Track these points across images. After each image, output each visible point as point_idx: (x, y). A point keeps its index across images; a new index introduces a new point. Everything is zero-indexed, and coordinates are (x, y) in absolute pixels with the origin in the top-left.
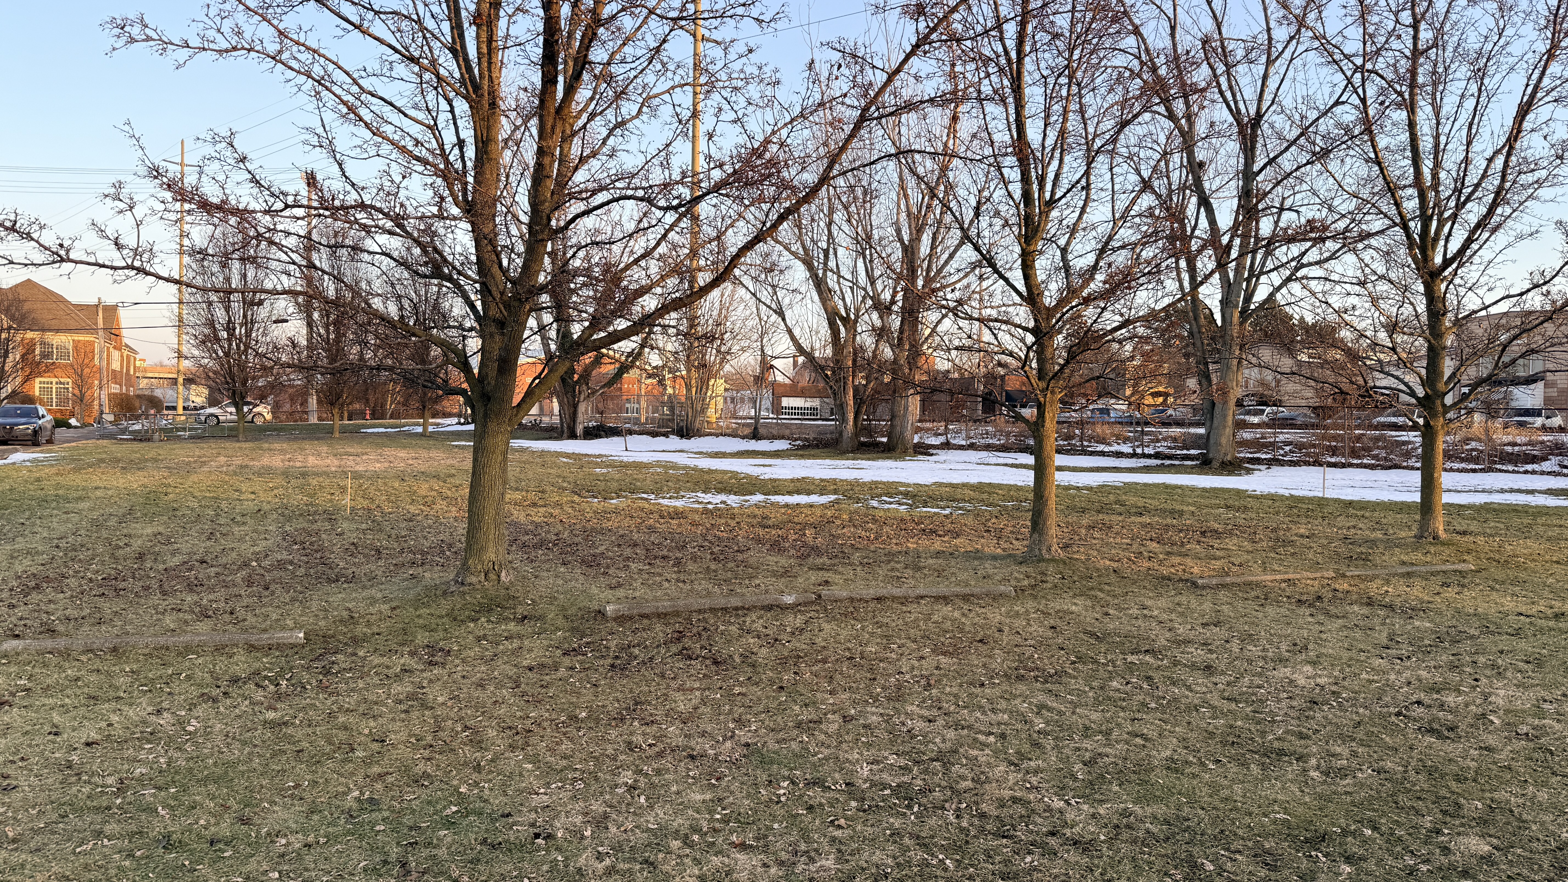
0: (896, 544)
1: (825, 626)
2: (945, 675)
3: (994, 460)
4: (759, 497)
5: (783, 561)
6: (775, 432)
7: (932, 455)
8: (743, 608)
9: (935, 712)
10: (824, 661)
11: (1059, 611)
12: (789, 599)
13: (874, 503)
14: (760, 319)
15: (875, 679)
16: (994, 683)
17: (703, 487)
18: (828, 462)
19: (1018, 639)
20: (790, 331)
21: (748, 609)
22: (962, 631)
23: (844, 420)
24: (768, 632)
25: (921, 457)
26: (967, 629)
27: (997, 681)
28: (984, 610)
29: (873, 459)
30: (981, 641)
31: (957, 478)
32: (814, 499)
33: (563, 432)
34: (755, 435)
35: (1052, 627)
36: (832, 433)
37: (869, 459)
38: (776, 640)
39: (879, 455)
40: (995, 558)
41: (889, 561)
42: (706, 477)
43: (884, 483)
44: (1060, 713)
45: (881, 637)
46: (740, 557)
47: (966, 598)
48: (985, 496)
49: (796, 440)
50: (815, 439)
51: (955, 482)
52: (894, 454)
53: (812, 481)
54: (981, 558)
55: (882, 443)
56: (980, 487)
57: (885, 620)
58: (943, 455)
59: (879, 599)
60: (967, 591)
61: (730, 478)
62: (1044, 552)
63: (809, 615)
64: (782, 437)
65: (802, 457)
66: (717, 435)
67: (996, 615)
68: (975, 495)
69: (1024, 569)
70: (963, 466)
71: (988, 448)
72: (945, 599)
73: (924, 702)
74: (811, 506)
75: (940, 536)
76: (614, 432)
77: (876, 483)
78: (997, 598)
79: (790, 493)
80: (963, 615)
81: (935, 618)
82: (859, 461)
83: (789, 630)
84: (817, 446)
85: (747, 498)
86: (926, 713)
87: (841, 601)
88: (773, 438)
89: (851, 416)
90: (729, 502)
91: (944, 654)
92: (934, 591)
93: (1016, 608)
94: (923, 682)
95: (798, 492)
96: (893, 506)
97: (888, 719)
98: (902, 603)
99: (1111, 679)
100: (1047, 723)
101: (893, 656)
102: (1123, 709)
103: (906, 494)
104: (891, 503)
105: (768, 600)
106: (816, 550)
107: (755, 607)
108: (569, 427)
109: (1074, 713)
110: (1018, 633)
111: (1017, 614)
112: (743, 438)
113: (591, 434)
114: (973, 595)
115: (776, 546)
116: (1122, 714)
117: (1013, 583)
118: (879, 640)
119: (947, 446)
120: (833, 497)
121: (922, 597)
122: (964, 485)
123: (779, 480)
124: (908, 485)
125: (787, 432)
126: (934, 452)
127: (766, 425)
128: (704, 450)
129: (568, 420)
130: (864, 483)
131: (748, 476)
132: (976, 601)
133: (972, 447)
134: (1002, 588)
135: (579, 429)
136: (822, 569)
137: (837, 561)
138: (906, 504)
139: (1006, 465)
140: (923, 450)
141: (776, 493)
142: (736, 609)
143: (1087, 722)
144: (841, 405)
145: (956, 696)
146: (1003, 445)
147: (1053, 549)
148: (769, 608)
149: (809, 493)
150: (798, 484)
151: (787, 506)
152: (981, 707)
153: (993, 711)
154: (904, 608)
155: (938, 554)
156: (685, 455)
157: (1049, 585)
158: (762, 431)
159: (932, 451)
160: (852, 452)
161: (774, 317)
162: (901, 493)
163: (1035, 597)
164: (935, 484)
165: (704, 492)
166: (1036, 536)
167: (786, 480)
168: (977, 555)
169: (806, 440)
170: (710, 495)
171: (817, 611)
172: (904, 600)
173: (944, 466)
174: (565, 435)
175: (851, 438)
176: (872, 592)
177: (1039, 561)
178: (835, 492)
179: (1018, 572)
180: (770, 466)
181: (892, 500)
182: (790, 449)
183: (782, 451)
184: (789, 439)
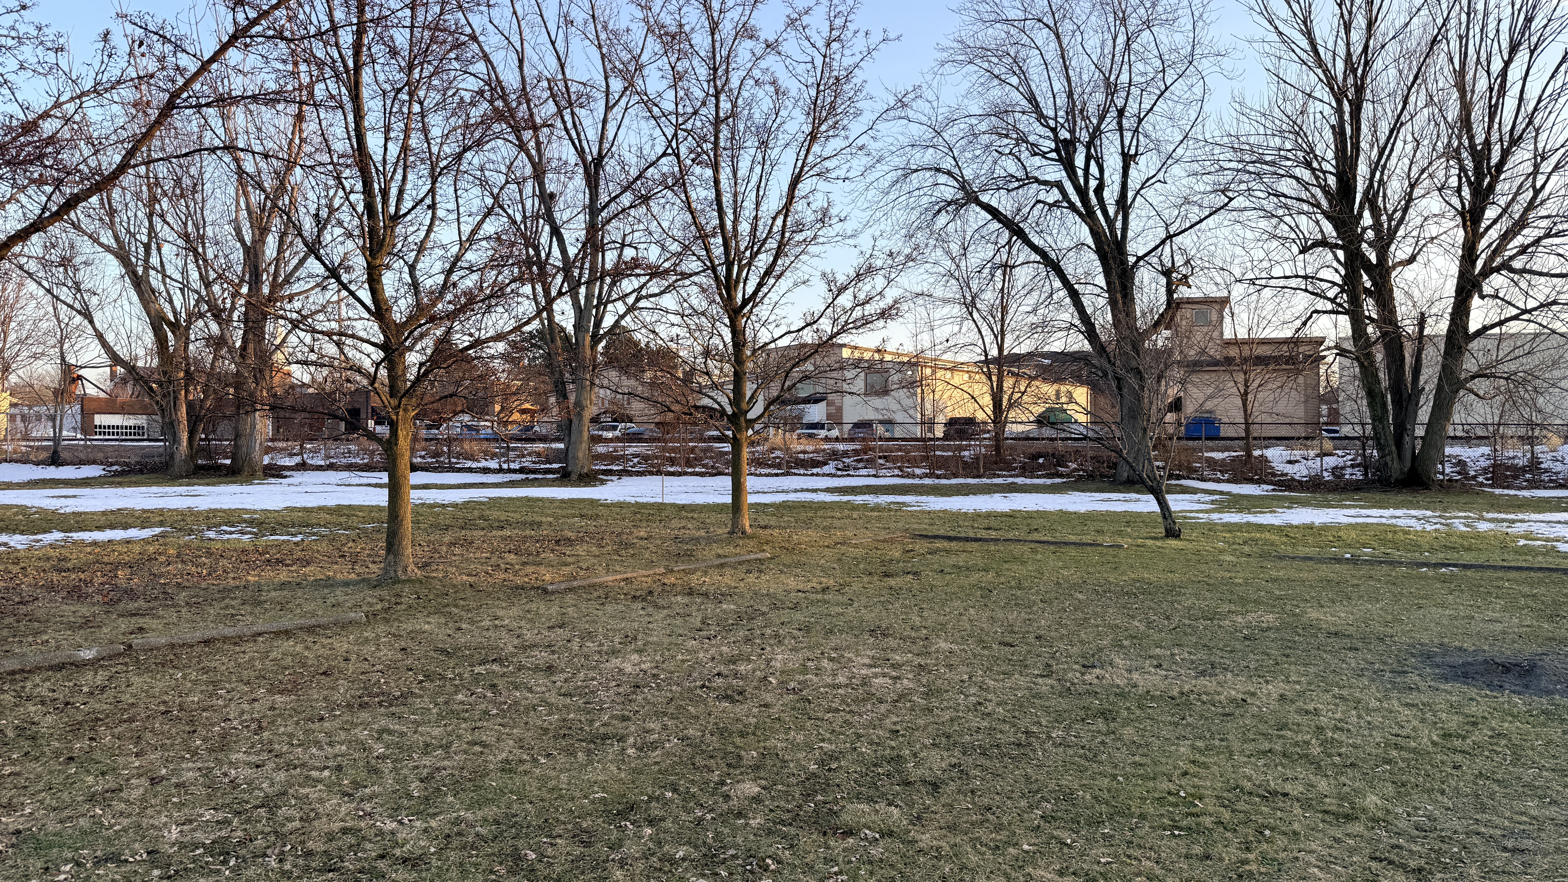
0: (234, 578)
1: (136, 680)
2: (280, 715)
3: (357, 481)
4: (57, 535)
5: (84, 610)
6: (82, 456)
7: (286, 477)
8: (23, 671)
9: (265, 756)
10: (131, 720)
11: (411, 631)
12: (88, 654)
13: (211, 534)
14: (59, 321)
15: (195, 731)
16: (335, 716)
18: (155, 489)
19: (366, 665)
20: (100, 337)
21: (29, 672)
22: (304, 665)
23: (175, 440)
24: (56, 695)
25: (273, 480)
26: (310, 662)
27: (338, 713)
28: (330, 641)
29: (213, 484)
30: (324, 673)
31: (311, 502)
32: (133, 533)
34: (55, 460)
35: (403, 649)
36: (160, 455)
37: (208, 485)
38: (67, 704)
39: (220, 480)
40: (347, 584)
41: (224, 598)
43: (224, 511)
44: (402, 734)
45: (207, 683)
46: (23, 609)
47: (311, 630)
48: (343, 519)
49: (112, 465)
50: (138, 463)
51: (310, 505)
52: (239, 478)
53: (131, 512)
54: (332, 586)
55: (225, 465)
56: (338, 510)
57: (213, 664)
58: (299, 477)
59: (207, 642)
60: (313, 621)
61: (16, 514)
62: (400, 573)
63: (114, 670)
64: (94, 462)
65: (120, 484)
67: (342, 645)
68: (334, 519)
69: (378, 592)
70: (320, 488)
71: (349, 467)
72: (287, 633)
73: (252, 747)
74: (128, 542)
75: (287, 565)
77: (216, 510)
78: (345, 626)
79: (99, 528)
80: (307, 648)
81: (273, 655)
82: (196, 487)
83: (85, 689)
84: (141, 472)
85: (39, 537)
86: (253, 759)
87: (158, 649)
88: (81, 463)
89: (184, 437)
90: (12, 544)
91: (281, 692)
92: (275, 626)
93: (366, 634)
94: (254, 726)
95: (112, 527)
96: (234, 536)
97: (206, 773)
98: (235, 644)
99: (456, 693)
100: (387, 747)
101: (220, 702)
102: (465, 720)
103: (251, 522)
104: (231, 533)
105: (60, 657)
106: (131, 594)
107: (39, 668)
109: (415, 732)
110: (366, 659)
111: (367, 640)
112: (37, 464)
114: (319, 626)
115: (76, 593)
116: (464, 725)
117: (365, 608)
118: (204, 688)
119: (303, 467)
120: (158, 530)
121: (260, 634)
122: (321, 509)
123: (85, 513)
124: (255, 512)
125: (100, 456)
126: (288, 473)
127: (70, 448)
130: (200, 513)
131: (41, 511)
132: (322, 632)
133: (331, 467)
134: (352, 615)
136: (135, 615)
137: (155, 604)
138: (250, 533)
139: (369, 485)
140: (274, 472)
141: (81, 529)
142: (13, 673)
143: (428, 739)
144: (172, 423)
145: (291, 736)
146: (366, 465)
147: (409, 569)
148: (61, 667)
149: (126, 527)
150: (112, 517)
151: (95, 543)
152: (317, 743)
153: (331, 744)
154: (237, 649)
155: (283, 585)
157: (403, 607)
158: (64, 455)
159: (285, 473)
160: (187, 477)
161: (78, 319)
162: (245, 521)
163: (387, 621)
164: (286, 508)
166: (391, 557)
167: (95, 513)
168: (329, 583)
169: (126, 464)
171: (126, 664)
172: (238, 640)
173: (299, 489)
175: (185, 461)
176: (198, 635)
177: (394, 583)
178: (161, 524)
179: (370, 597)
180: (74, 496)
181: (233, 529)
182: (105, 476)
183: (94, 478)
184: (102, 464)
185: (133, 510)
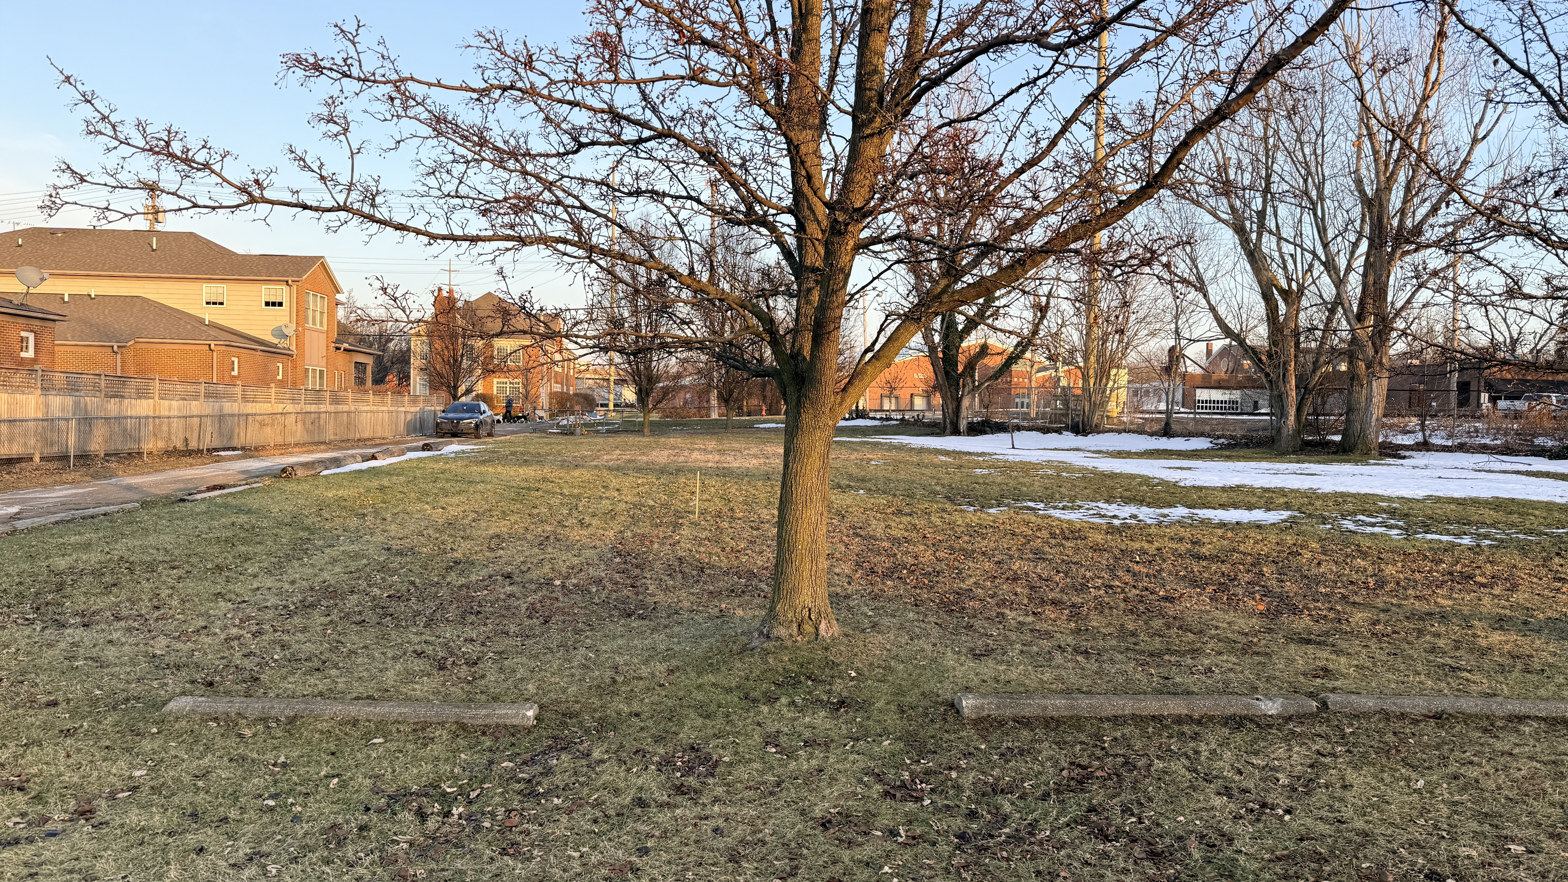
4: (1182, 511)
6: (1190, 428)
7: (1404, 457)
8: (1191, 719)
12: (1269, 707)
13: (1349, 525)
17: (1106, 494)
18: (1265, 465)
20: (1213, 309)
21: (1199, 722)
23: (1283, 414)
25: (1391, 461)
29: (1325, 463)
32: (1258, 515)
33: (945, 428)
34: (1167, 432)
36: (1266, 430)
37: (1319, 462)
39: (1330, 458)
42: (1108, 482)
43: (1354, 496)
46: (1170, 610)
49: (1219, 437)
50: (1244, 436)
51: (1456, 495)
52: (1352, 456)
53: (1252, 491)
55: (1334, 442)
56: (1497, 504)
58: (1421, 459)
61: (1140, 484)
64: (1202, 435)
65: (1229, 458)
66: (1119, 432)
68: (1500, 516)
70: (1455, 474)
71: (1484, 449)
74: (1259, 527)
75: (1484, 585)
76: (1001, 428)
77: (1343, 495)
79: (1223, 506)
82: (1306, 465)
83: (1284, 780)
84: (1247, 445)
85: (1166, 511)
87: (1366, 717)
88: (1189, 435)
89: (1292, 410)
90: (1141, 517)
92: (1536, 706)
95: (1236, 506)
96: (1377, 530)
103: (1393, 513)
104: (1373, 525)
105: (1233, 705)
106: (1290, 605)
107: (1211, 718)
108: (952, 422)
112: (1151, 434)
113: (975, 430)
119: (1425, 446)
120: (1285, 514)
123: (1205, 488)
124: (1390, 499)
125: (1207, 428)
126: (1407, 453)
127: (1179, 421)
128: (1104, 449)
129: (951, 415)
130: (1326, 495)
131: (1163, 483)
133: (1462, 448)
135: (963, 425)
137: (1329, 626)
138: (1397, 527)
140: (1391, 451)
141: (1205, 506)
142: (1179, 720)
144: (1280, 396)
146: (1503, 446)
148: (1237, 723)
149: (1250, 507)
150: (1232, 495)
151: (1223, 525)
155: (1501, 622)
156: (1081, 454)
158: (1174, 427)
159: (1403, 453)
161: (1193, 294)
162: (1384, 511)
164: (1429, 497)
165: (1107, 501)
167: (1215, 489)
169: (1232, 437)
170: (1114, 506)
174: (948, 431)
175: (1293, 436)
176: (1418, 701)
178: (1287, 506)
180: (1189, 469)
181: (1373, 520)
182: (1212, 449)
183: (1202, 450)
184: (1209, 436)
185: (1251, 487)
